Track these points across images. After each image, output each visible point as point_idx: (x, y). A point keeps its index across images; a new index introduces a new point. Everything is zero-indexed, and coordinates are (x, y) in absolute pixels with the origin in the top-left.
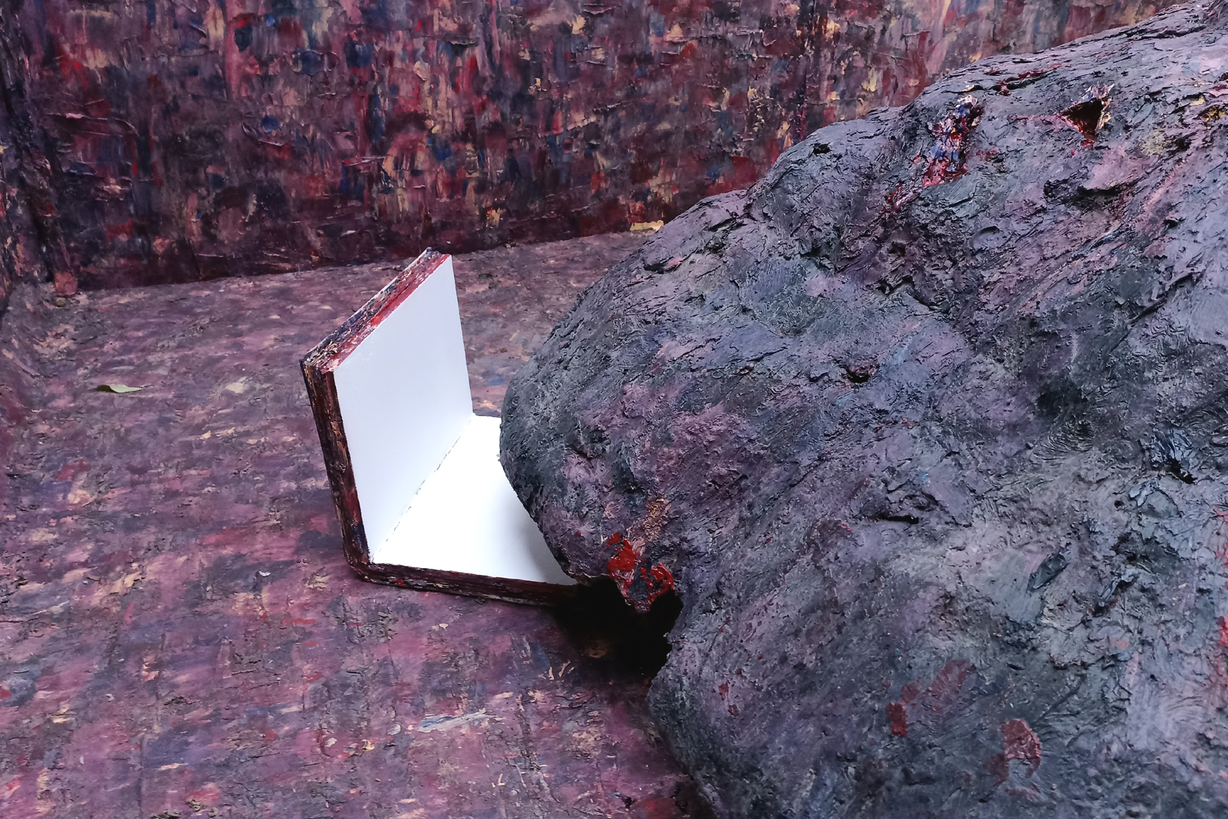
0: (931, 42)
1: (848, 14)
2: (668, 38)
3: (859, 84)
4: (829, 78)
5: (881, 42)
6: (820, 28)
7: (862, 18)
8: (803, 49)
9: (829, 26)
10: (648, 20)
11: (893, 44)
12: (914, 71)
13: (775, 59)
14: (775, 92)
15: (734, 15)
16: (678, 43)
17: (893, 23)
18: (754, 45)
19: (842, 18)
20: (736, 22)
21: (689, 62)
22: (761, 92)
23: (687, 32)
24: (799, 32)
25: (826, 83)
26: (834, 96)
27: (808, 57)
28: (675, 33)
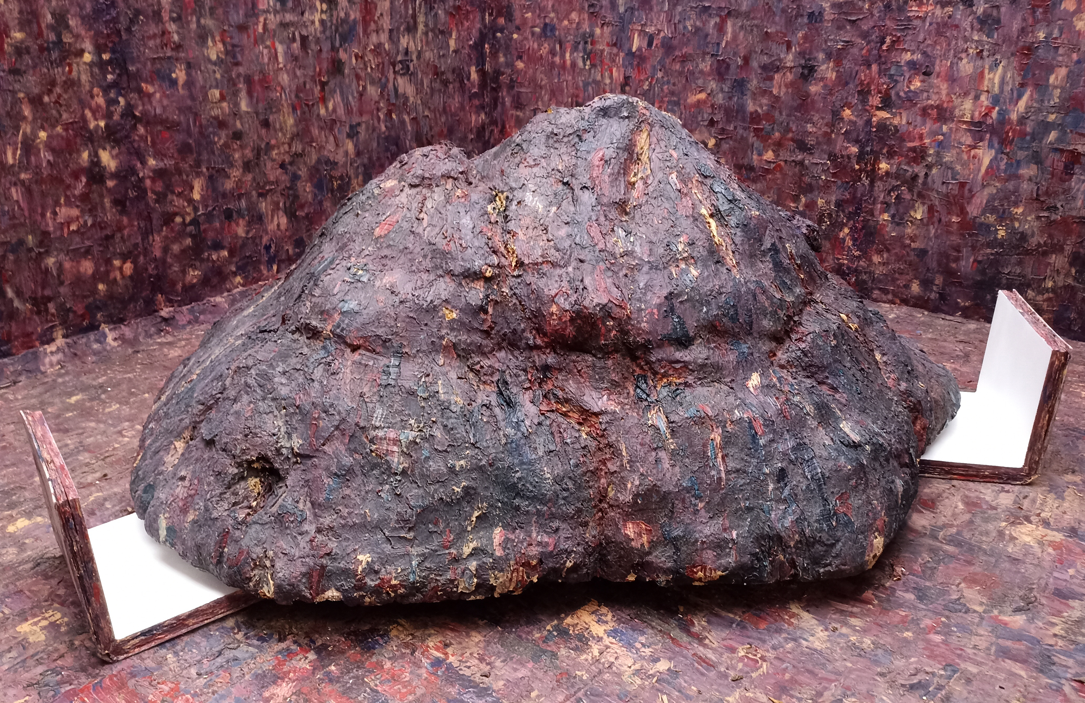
0: (970, 191)
1: (896, 160)
2: (765, 158)
3: (907, 212)
4: (882, 203)
5: (925, 183)
6: (873, 165)
7: (908, 164)
8: (860, 179)
9: (881, 166)
10: (753, 146)
11: (935, 186)
12: (955, 209)
13: (839, 182)
14: (839, 204)
15: (810, 149)
16: (770, 162)
17: (934, 171)
18: (823, 171)
19: (892, 161)
20: (811, 154)
21: (778, 175)
22: (828, 203)
23: (777, 156)
24: (857, 167)
25: (879, 206)
26: (886, 216)
27: (863, 185)
28: (769, 155)
